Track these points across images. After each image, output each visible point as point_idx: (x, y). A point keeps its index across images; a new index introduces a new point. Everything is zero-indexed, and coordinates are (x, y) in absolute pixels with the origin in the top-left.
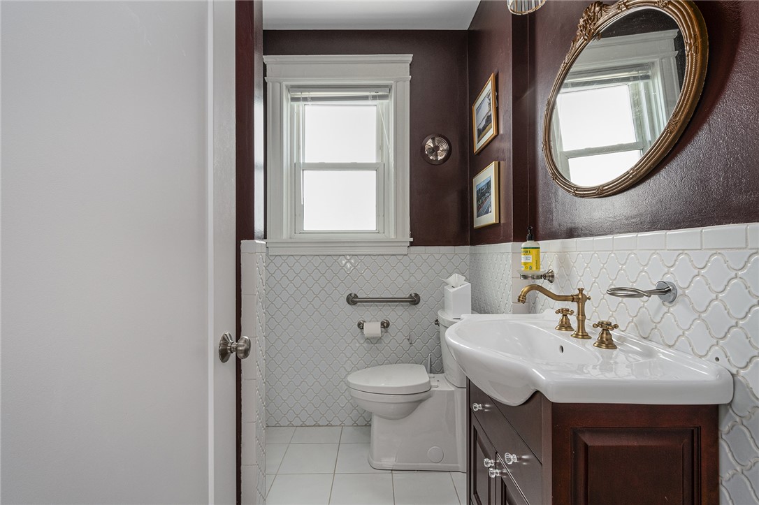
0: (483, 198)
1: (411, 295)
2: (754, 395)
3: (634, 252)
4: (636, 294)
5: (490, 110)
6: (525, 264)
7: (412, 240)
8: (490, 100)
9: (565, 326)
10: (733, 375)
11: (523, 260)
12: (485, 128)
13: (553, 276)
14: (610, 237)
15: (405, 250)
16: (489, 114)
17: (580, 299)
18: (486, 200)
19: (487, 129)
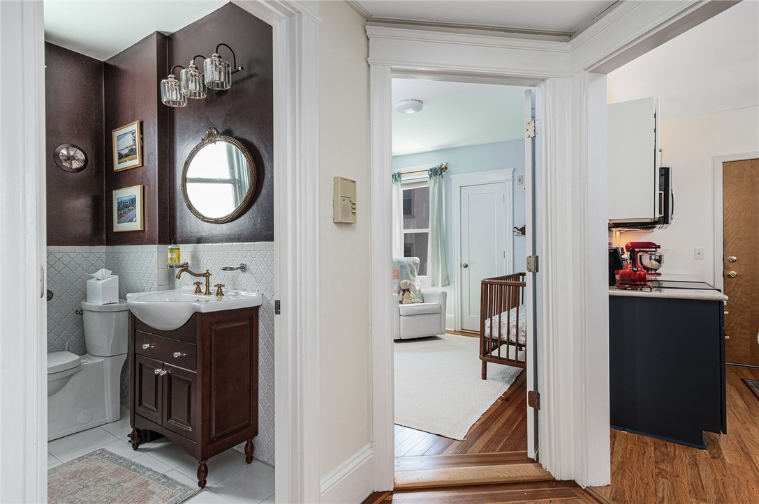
0: (126, 210)
2: (267, 300)
3: (231, 251)
4: (232, 269)
5: (135, 145)
6: (171, 259)
8: (134, 137)
9: (198, 291)
10: (262, 295)
11: (169, 257)
12: (127, 155)
13: (188, 266)
14: (221, 244)
16: (133, 147)
17: (207, 275)
18: (129, 211)
19: (130, 157)
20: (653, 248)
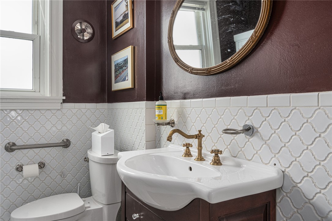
0: (121, 70)
1: (63, 141)
2: (293, 181)
3: (228, 108)
4: (234, 132)
5: (127, 10)
7: (64, 98)
8: (127, 3)
10: (283, 172)
11: (157, 113)
12: (122, 22)
13: (174, 123)
15: (59, 106)
16: (126, 13)
17: (199, 136)
18: (123, 71)
19: (124, 22)
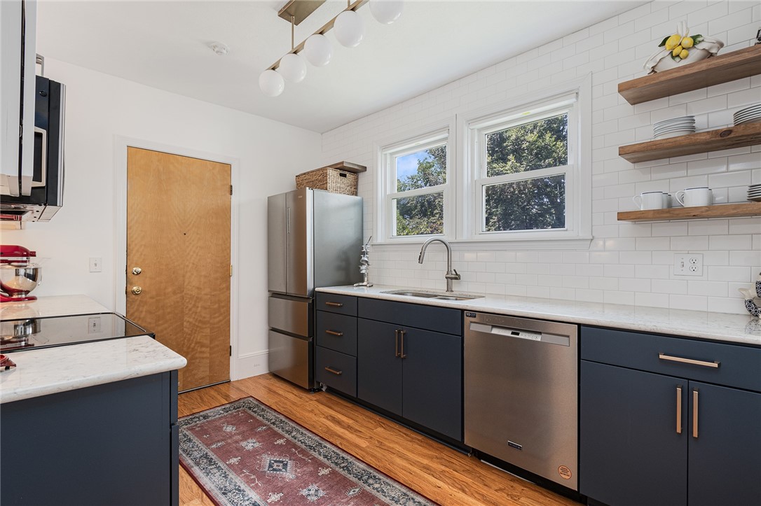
20: (24, 256)
